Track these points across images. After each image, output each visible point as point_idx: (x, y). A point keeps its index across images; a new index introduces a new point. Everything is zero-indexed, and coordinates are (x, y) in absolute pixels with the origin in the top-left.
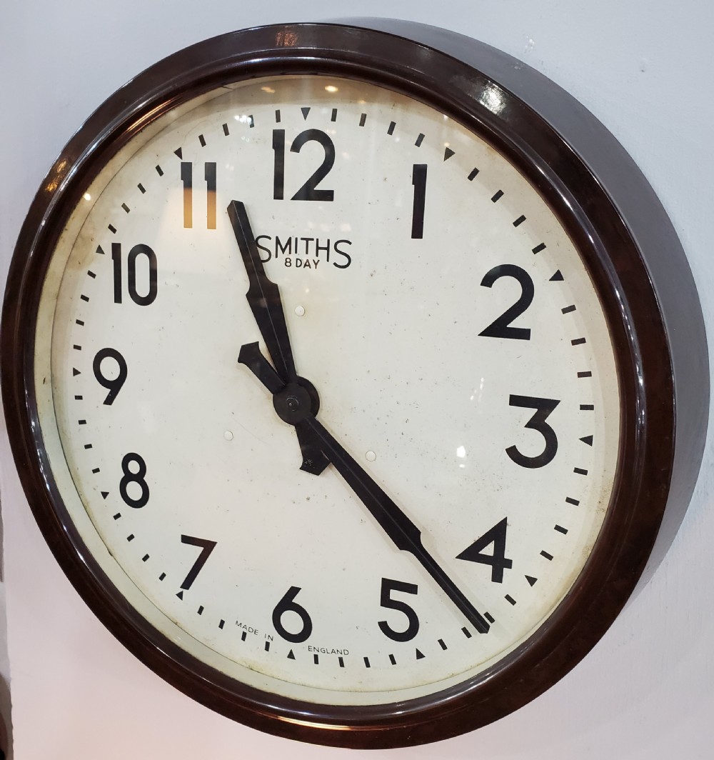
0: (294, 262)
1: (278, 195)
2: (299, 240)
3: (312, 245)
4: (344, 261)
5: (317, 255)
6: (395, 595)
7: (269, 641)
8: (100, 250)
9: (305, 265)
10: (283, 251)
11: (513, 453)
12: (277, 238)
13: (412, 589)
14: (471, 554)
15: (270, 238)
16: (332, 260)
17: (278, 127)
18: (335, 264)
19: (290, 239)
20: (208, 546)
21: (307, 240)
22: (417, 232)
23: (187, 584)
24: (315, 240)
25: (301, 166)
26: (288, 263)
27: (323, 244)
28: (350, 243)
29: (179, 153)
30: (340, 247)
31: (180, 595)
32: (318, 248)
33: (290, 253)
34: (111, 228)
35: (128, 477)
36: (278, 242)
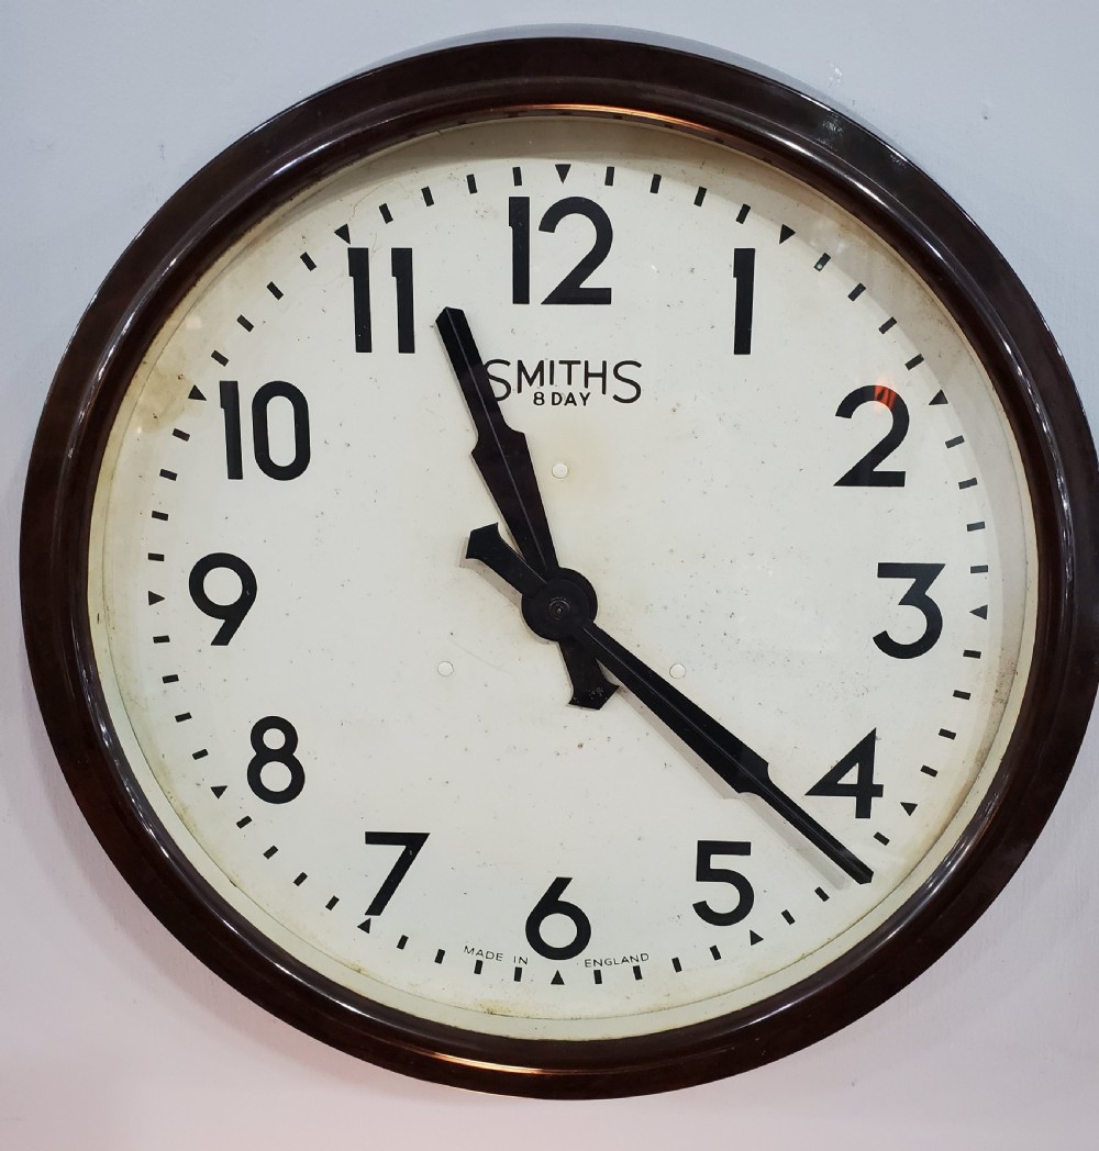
0: (548, 398)
1: (521, 294)
2: (556, 364)
3: (578, 371)
4: (630, 392)
5: (586, 386)
6: (718, 862)
7: (522, 965)
8: (196, 394)
9: (568, 401)
10: (531, 381)
11: (884, 642)
12: (520, 362)
13: (743, 849)
14: (828, 786)
15: (508, 364)
16: (611, 391)
17: (519, 192)
18: (616, 398)
19: (541, 363)
20: (413, 843)
21: (570, 363)
22: (742, 345)
23: (377, 907)
24: (583, 364)
25: (556, 254)
26: (538, 399)
27: (595, 368)
28: (639, 365)
29: (343, 233)
30: (622, 371)
31: (365, 927)
32: (588, 375)
33: (542, 384)
34: (217, 356)
35: (263, 755)
36: (521, 368)
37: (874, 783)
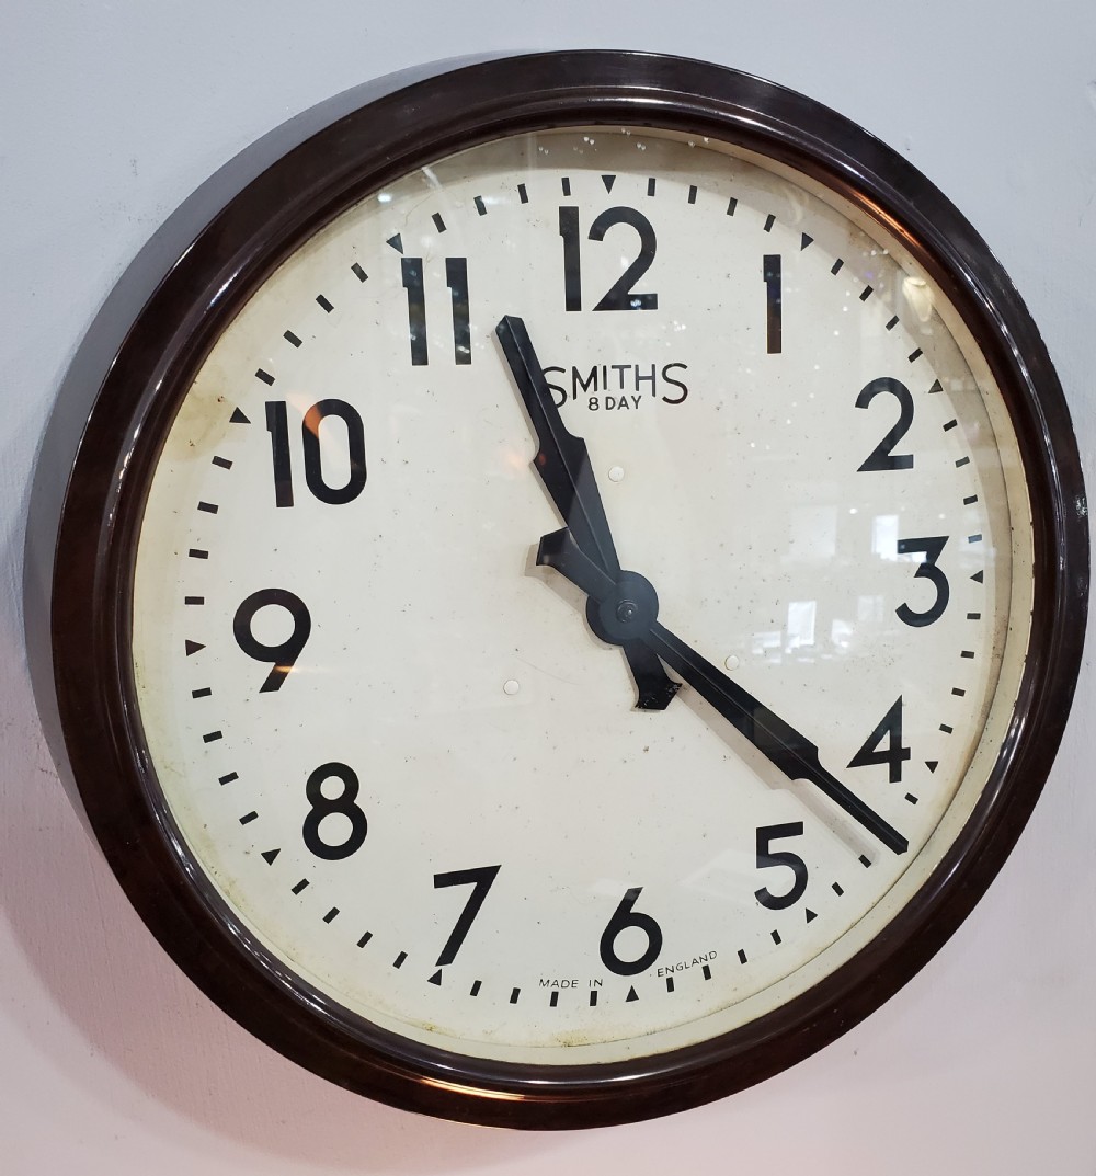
0: (602, 403)
1: (573, 303)
2: (609, 369)
3: (629, 375)
4: (677, 393)
5: (637, 389)
6: (776, 846)
7: (597, 988)
8: (238, 417)
9: (621, 405)
10: (585, 387)
11: (905, 613)
12: (574, 369)
13: (795, 829)
14: (865, 757)
15: (563, 371)
16: (660, 394)
17: (568, 202)
18: (665, 399)
19: (595, 369)
20: (483, 878)
21: (622, 368)
22: (774, 345)
23: (448, 956)
24: (633, 369)
25: (606, 261)
26: (594, 404)
27: (645, 371)
28: (685, 367)
29: (395, 242)
30: (669, 373)
31: (436, 979)
32: (638, 378)
33: (596, 389)
34: (262, 375)
35: (321, 807)
36: (576, 374)
37: (903, 747)
